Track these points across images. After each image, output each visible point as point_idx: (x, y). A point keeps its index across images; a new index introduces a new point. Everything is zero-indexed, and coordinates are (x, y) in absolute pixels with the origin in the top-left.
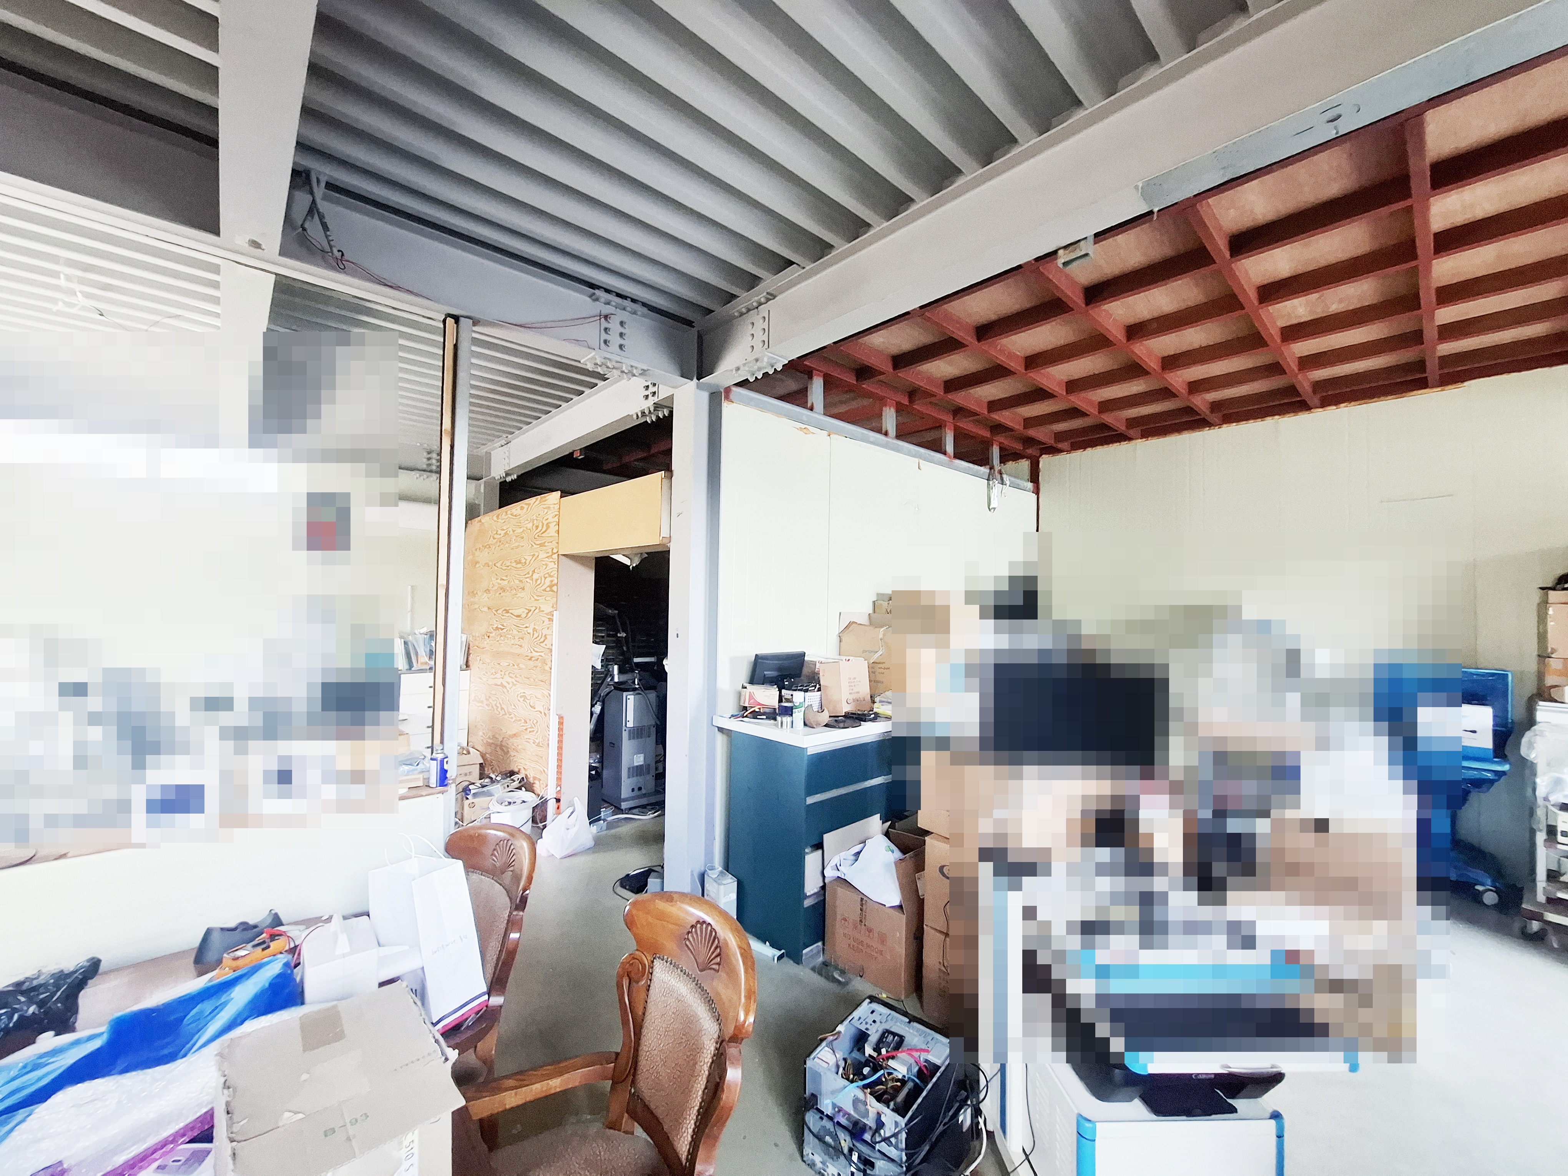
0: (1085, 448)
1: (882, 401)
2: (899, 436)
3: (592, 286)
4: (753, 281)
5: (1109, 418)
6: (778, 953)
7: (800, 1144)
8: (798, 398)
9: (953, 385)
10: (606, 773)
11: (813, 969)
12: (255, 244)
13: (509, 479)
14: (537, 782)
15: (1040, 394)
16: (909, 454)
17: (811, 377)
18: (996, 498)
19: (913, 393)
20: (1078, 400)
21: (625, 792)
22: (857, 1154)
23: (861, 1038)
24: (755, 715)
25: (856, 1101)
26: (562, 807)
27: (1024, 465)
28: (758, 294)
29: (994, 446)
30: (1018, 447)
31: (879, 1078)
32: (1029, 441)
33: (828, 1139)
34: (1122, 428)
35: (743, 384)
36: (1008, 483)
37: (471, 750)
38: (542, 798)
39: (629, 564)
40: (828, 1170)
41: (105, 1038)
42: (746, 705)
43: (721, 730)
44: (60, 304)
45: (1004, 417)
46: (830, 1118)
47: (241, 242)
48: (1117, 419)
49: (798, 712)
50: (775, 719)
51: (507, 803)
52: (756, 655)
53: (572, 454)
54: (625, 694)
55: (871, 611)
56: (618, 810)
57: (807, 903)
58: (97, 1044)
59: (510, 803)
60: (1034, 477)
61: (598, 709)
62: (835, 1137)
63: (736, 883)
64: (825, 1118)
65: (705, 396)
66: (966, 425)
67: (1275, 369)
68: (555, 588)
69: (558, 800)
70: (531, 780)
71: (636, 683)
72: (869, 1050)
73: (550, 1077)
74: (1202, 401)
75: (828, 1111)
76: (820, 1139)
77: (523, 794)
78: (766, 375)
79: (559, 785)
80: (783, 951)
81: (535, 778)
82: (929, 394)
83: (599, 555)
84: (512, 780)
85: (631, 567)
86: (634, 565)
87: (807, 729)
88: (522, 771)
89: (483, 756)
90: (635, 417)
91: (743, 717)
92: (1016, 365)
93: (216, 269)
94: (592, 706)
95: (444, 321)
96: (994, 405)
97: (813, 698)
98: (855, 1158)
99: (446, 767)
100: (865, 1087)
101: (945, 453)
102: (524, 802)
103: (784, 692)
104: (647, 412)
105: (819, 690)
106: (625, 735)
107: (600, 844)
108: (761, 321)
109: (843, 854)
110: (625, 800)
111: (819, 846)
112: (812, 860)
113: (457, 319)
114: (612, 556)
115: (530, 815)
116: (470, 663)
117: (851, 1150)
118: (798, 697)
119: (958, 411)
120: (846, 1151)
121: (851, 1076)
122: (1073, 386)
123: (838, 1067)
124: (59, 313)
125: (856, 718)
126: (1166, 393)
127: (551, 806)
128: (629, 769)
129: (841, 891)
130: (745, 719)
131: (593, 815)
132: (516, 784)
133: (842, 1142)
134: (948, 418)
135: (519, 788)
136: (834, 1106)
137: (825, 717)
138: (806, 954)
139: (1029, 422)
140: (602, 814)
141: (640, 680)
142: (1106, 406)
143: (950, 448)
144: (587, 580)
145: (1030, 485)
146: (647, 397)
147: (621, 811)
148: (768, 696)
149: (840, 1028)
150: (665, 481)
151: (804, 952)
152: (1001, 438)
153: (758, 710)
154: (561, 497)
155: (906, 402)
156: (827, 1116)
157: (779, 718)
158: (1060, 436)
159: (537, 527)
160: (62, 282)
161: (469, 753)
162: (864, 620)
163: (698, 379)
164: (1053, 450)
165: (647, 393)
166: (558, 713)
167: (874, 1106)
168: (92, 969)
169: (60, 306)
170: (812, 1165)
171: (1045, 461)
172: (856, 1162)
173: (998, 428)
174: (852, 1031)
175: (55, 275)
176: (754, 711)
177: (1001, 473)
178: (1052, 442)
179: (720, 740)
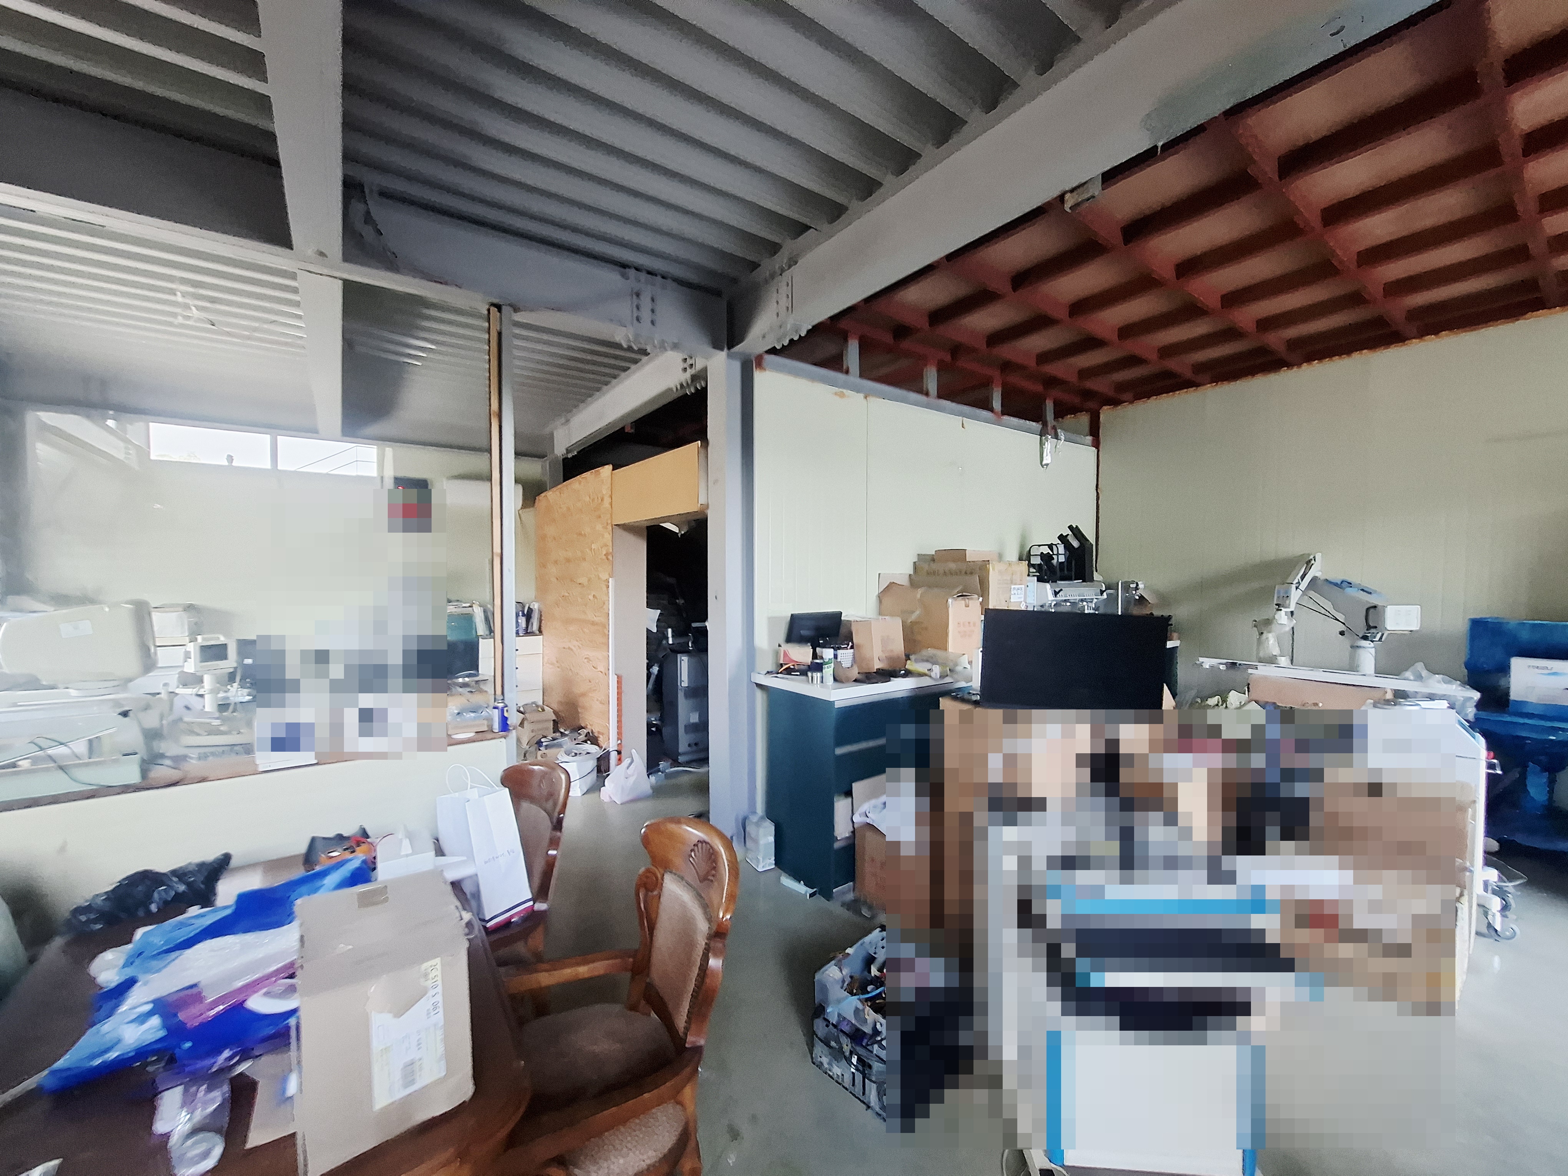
0: (1149, 398)
1: (922, 360)
2: (940, 396)
3: (623, 266)
4: (774, 248)
5: (1173, 364)
6: (811, 891)
7: (811, 1046)
8: (835, 363)
9: (997, 338)
10: (666, 731)
11: (843, 905)
12: (322, 254)
13: (570, 456)
14: (601, 736)
15: (1091, 343)
16: (952, 413)
17: (846, 340)
18: (1049, 454)
19: (956, 350)
20: (1133, 346)
21: (683, 746)
22: (856, 1057)
23: (870, 960)
24: (789, 671)
25: (857, 1011)
26: (623, 758)
27: (1084, 419)
28: (781, 258)
29: (1047, 401)
30: (1076, 400)
31: (880, 993)
32: (1088, 394)
33: (833, 1044)
34: (1188, 374)
35: (773, 351)
36: (1063, 438)
37: (546, 708)
38: (605, 749)
39: (677, 532)
40: (834, 1070)
41: (233, 908)
42: (782, 662)
43: (759, 686)
44: (180, 318)
45: (1056, 369)
46: (835, 1026)
47: (310, 252)
48: (1181, 365)
49: (828, 668)
50: (807, 675)
51: (573, 754)
52: (792, 615)
53: (623, 428)
54: (679, 656)
55: (912, 573)
56: (676, 763)
57: (837, 845)
58: (228, 912)
59: (576, 754)
60: (1094, 431)
61: (655, 669)
62: (838, 1042)
63: (773, 828)
64: (831, 1026)
65: (737, 366)
66: (1016, 380)
67: (1356, 299)
68: (610, 557)
69: (619, 753)
70: (596, 734)
71: (690, 645)
72: (874, 971)
73: (578, 964)
74: (1276, 339)
75: (834, 1020)
76: (828, 1045)
77: (589, 747)
78: (791, 341)
79: (619, 738)
80: (815, 890)
81: (599, 732)
82: (970, 350)
83: (649, 524)
84: (579, 734)
85: (679, 535)
86: (683, 533)
87: (837, 684)
88: (589, 727)
89: (555, 713)
90: (675, 390)
91: (778, 673)
92: (1062, 314)
93: (293, 276)
94: (649, 667)
95: (489, 310)
96: (1044, 357)
97: (846, 656)
98: (854, 1060)
99: (506, 714)
100: (867, 1000)
101: (991, 410)
102: (588, 753)
103: (818, 649)
104: (685, 384)
105: (852, 647)
106: (681, 695)
107: (658, 792)
108: (785, 287)
109: (873, 802)
110: (684, 754)
111: (849, 793)
112: (841, 806)
113: (499, 307)
114: (661, 524)
115: (596, 764)
116: (543, 629)
117: (851, 1053)
118: (828, 653)
119: (1006, 366)
120: (847, 1054)
121: (855, 991)
122: (1127, 331)
123: (843, 981)
124: (182, 326)
125: (885, 675)
126: (1231, 333)
127: (614, 756)
128: (685, 726)
129: (869, 835)
130: (779, 675)
131: (652, 767)
132: (582, 737)
133: (845, 1046)
134: (996, 374)
135: (586, 742)
136: (839, 1015)
137: (855, 673)
138: (836, 892)
139: (1085, 373)
140: (661, 766)
141: (692, 643)
142: (1167, 351)
143: (997, 404)
144: (639, 550)
145: (1089, 439)
146: (685, 370)
147: (680, 765)
148: (802, 654)
149: (849, 951)
150: (702, 451)
151: (834, 890)
152: (1057, 393)
153: (792, 667)
154: (613, 470)
155: (948, 358)
156: (833, 1024)
157: (810, 674)
158: (1122, 387)
159: (593, 500)
160: (179, 298)
161: (543, 710)
162: (905, 581)
163: (729, 349)
164: (1115, 402)
165: (686, 365)
166: (617, 673)
167: (871, 1016)
168: (226, 860)
169: (180, 320)
170: (820, 1066)
171: (1106, 414)
172: (855, 1064)
173: (1051, 382)
174: (862, 954)
175: (173, 292)
176: (789, 668)
177: (1055, 428)
178: (1111, 393)
179: (760, 698)
